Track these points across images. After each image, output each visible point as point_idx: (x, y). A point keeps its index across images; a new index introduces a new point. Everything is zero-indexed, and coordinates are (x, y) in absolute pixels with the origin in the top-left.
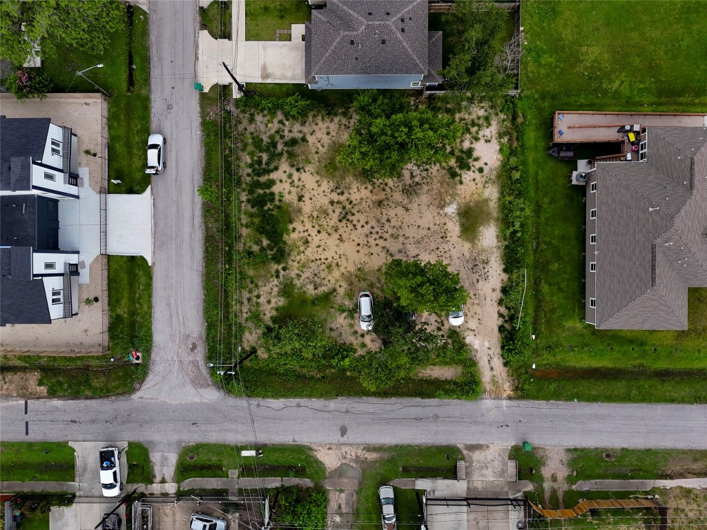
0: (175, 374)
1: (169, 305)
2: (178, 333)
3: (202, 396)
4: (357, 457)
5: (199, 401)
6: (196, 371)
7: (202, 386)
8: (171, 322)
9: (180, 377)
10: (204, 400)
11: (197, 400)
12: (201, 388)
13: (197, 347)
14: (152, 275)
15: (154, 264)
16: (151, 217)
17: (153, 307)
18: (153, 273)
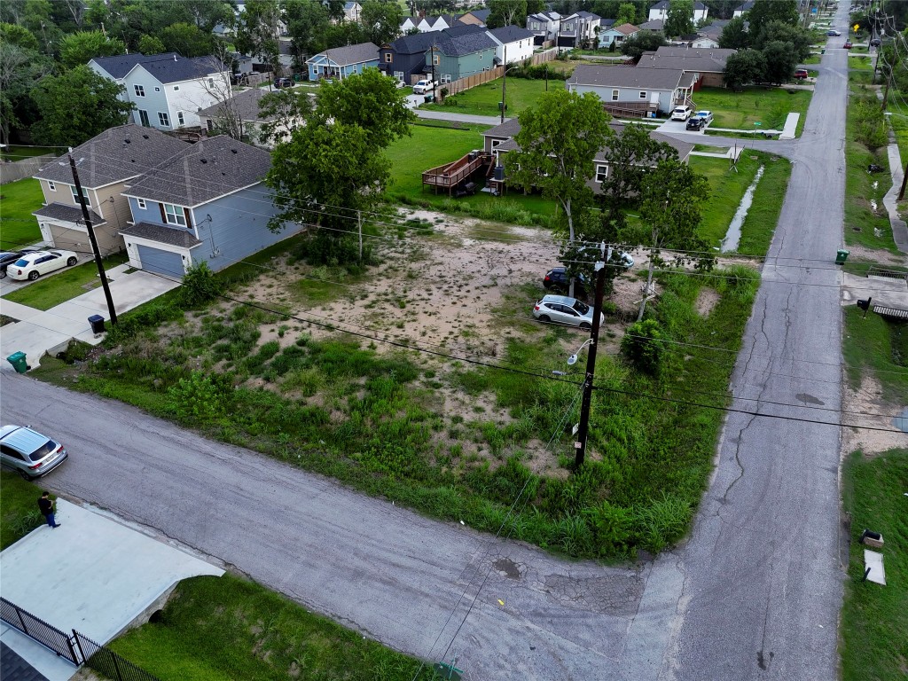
0: (570, 645)
1: (358, 574)
2: (447, 587)
3: (667, 606)
4: (873, 402)
6: (581, 590)
7: (635, 594)
8: (408, 589)
9: (585, 635)
10: (682, 607)
11: (676, 624)
12: (638, 597)
13: (513, 560)
14: (250, 582)
15: (227, 564)
16: (120, 523)
17: (334, 616)
18: (248, 575)
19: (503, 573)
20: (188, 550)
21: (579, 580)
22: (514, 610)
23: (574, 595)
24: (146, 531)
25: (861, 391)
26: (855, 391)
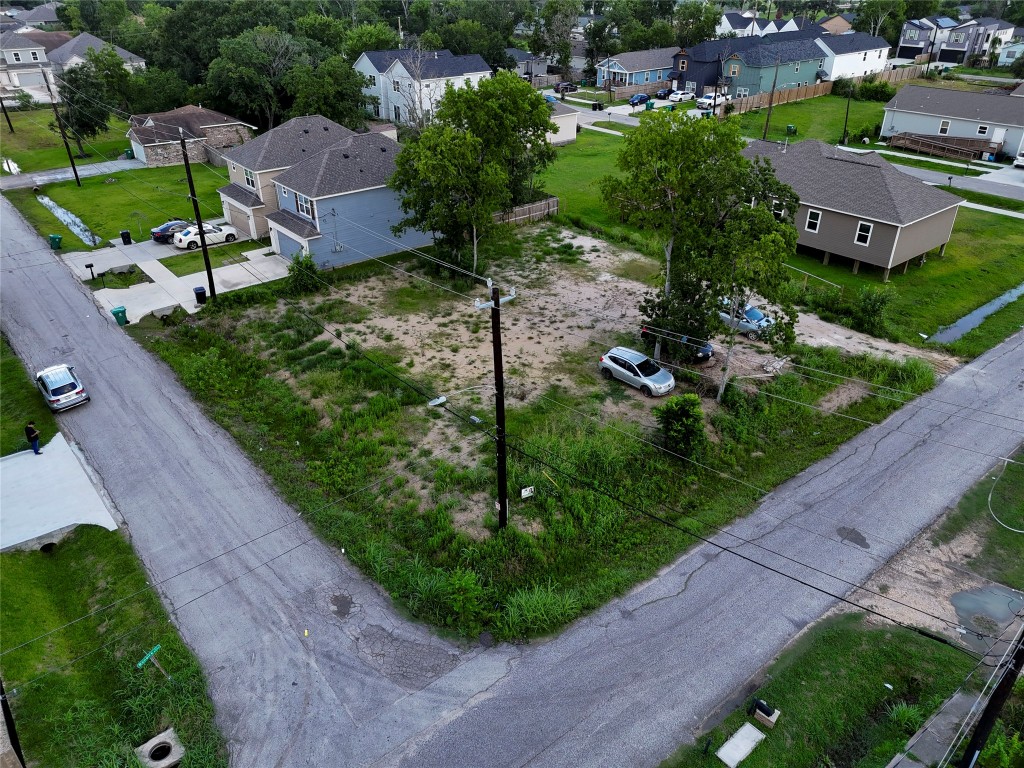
0: (330, 694)
2: (278, 608)
3: (458, 694)
4: (949, 564)
5: (460, 713)
6: (390, 650)
7: (437, 671)
8: (239, 593)
9: (351, 691)
10: (473, 702)
11: (449, 715)
12: (438, 675)
13: (353, 600)
14: (128, 542)
15: (124, 523)
16: (82, 465)
17: (163, 594)
18: (131, 537)
19: (334, 608)
20: (108, 502)
21: (396, 639)
22: (311, 644)
23: (377, 651)
24: (93, 478)
25: (944, 547)
26: (936, 545)
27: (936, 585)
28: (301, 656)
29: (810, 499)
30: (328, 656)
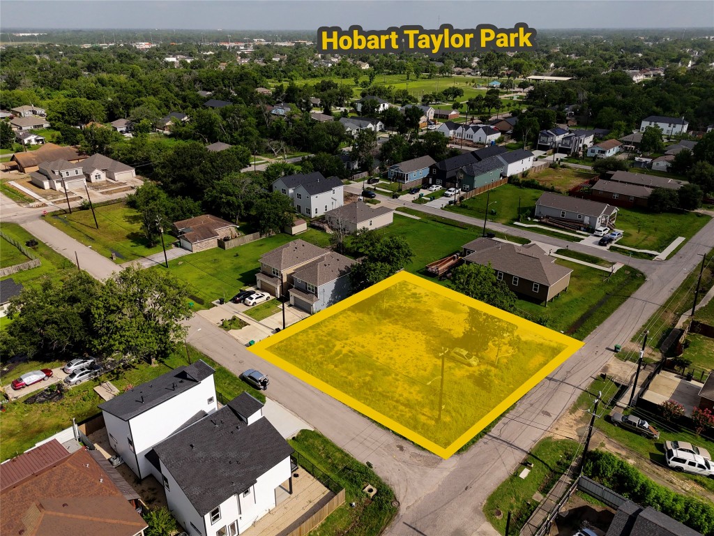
1: (353, 439)
2: (379, 449)
3: (446, 469)
4: (575, 420)
6: (421, 459)
8: (367, 446)
10: (451, 470)
11: (446, 474)
12: (438, 464)
13: (403, 446)
14: (321, 434)
15: (315, 428)
16: (284, 408)
17: (343, 449)
18: (320, 432)
19: (398, 449)
20: (304, 421)
21: (421, 456)
22: (397, 459)
23: (418, 459)
24: (292, 413)
25: (573, 415)
26: (571, 414)
27: (572, 426)
28: (396, 463)
29: (532, 403)
30: (404, 462)
